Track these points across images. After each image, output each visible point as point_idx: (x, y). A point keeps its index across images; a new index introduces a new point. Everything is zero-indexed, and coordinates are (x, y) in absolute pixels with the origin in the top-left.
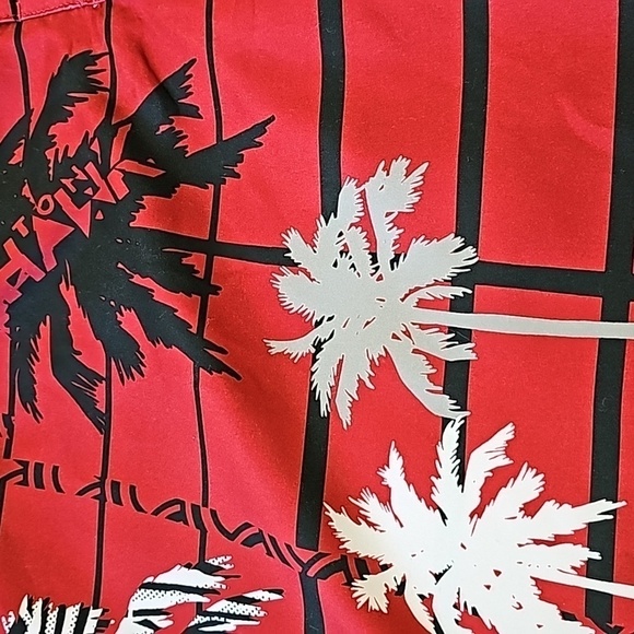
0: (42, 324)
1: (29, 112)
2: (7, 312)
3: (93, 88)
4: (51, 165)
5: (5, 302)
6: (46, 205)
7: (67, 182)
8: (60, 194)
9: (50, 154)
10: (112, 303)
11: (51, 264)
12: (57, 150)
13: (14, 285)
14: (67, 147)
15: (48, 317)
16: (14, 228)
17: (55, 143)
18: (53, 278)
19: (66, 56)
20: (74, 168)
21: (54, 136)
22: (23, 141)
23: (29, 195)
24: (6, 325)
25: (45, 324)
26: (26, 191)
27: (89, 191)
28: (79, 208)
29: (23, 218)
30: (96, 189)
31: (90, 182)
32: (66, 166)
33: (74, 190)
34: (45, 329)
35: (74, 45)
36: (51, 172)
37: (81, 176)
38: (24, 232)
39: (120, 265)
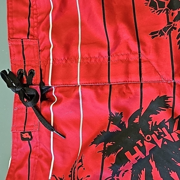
0: (142, 170)
1: (141, 108)
2: (132, 166)
3: (167, 106)
4: (150, 126)
5: (133, 164)
6: (148, 138)
7: (156, 132)
8: (153, 136)
9: (150, 123)
10: (168, 169)
11: (147, 154)
12: (152, 122)
13: (136, 160)
14: (156, 122)
15: (145, 169)
16: (137, 143)
17: (152, 120)
18: (148, 158)
19: (159, 96)
20: (158, 128)
21: (152, 118)
22: (139, 116)
23: (142, 133)
24: (131, 169)
25: (143, 170)
26: (141, 132)
27: (163, 135)
28: (159, 140)
29: (140, 140)
30: (165, 135)
31: (163, 133)
32: (155, 127)
33: (158, 135)
34: (143, 172)
35: (161, 93)
36: (150, 128)
37: (160, 131)
38: (141, 145)
39: (172, 159)
